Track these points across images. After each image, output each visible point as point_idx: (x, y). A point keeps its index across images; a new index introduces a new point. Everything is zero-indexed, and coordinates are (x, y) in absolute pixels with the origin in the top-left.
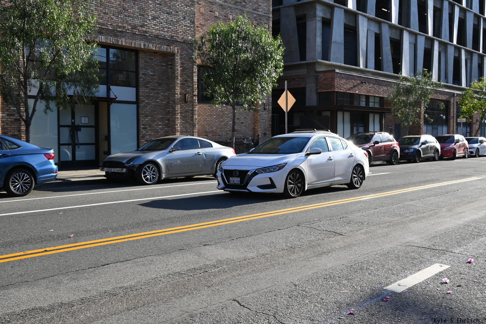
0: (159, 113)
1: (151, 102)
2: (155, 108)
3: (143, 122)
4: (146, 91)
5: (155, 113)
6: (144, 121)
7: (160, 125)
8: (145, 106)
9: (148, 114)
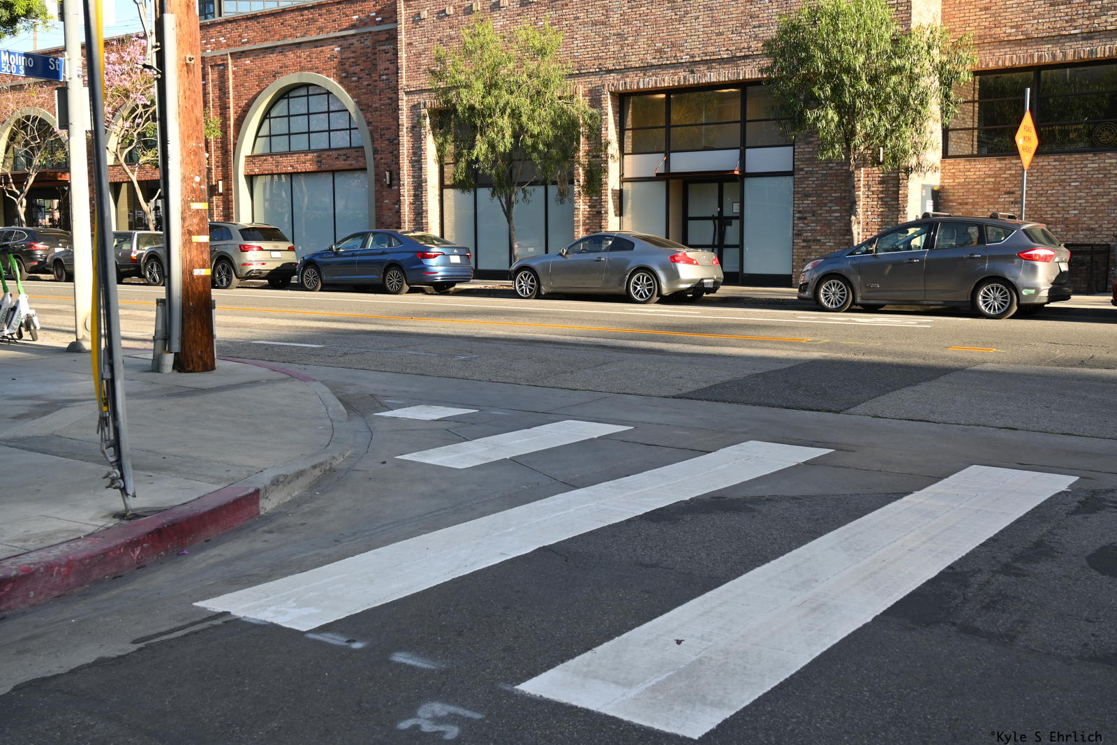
0: (834, 188)
1: (817, 169)
2: (824, 180)
3: (799, 207)
4: (806, 150)
5: (826, 188)
6: (801, 205)
7: (835, 211)
8: (804, 178)
9: (811, 192)
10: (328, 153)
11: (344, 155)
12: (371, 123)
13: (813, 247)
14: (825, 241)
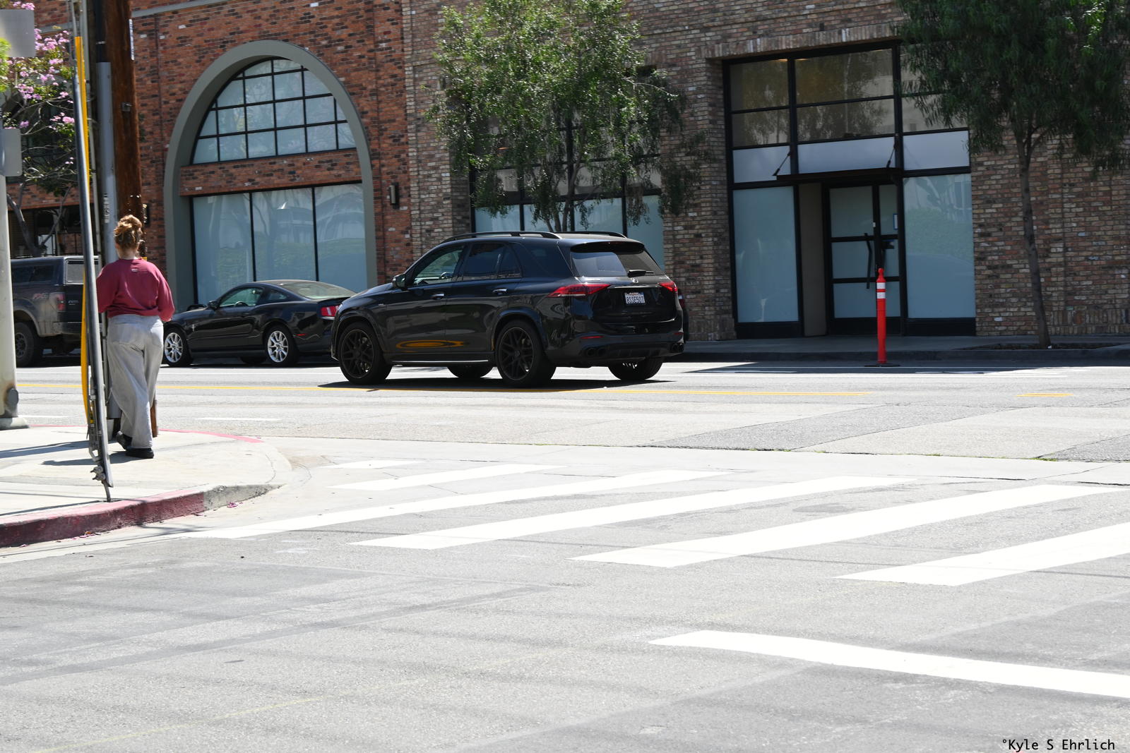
1: (1002, 163)
3: (980, 219)
5: (1015, 190)
6: (982, 216)
9: (994, 196)
10: (303, 159)
11: (328, 162)
12: (367, 112)
13: (1002, 276)
14: (1017, 266)
